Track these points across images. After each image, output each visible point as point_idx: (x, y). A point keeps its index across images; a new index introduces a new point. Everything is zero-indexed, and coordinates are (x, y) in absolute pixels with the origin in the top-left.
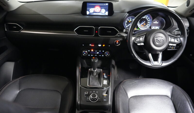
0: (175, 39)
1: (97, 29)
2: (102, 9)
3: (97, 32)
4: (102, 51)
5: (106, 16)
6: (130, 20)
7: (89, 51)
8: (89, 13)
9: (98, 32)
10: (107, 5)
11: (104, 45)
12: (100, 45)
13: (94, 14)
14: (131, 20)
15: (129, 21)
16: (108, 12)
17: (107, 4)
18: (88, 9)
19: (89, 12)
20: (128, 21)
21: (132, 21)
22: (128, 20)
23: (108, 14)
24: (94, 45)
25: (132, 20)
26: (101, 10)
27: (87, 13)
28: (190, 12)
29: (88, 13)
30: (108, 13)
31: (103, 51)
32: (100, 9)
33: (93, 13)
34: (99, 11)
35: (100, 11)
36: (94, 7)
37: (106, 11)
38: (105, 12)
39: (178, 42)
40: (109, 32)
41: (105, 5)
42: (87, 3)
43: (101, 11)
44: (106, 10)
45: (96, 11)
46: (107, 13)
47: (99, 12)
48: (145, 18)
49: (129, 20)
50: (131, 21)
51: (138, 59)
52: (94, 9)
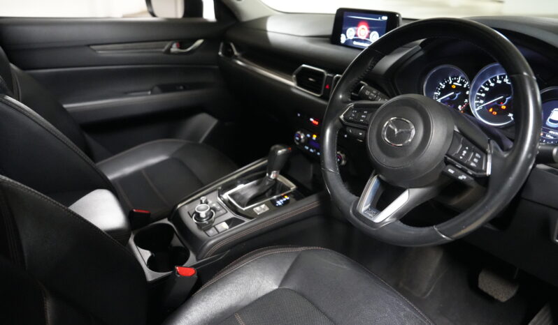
1: (329, 80)
2: (371, 30)
6: (456, 81)
7: (308, 136)
8: (346, 41)
9: (330, 87)
10: (384, 21)
13: (355, 43)
15: (452, 84)
17: (385, 18)
18: (344, 28)
19: (346, 37)
20: (447, 85)
22: (450, 83)
26: (369, 34)
27: (340, 40)
29: (343, 39)
32: (369, 32)
33: (354, 40)
34: (363, 38)
35: (367, 37)
36: (355, 23)
41: (379, 19)
42: (345, 13)
43: (369, 38)
45: (360, 37)
47: (365, 41)
49: (454, 81)
50: (457, 86)
52: (356, 30)
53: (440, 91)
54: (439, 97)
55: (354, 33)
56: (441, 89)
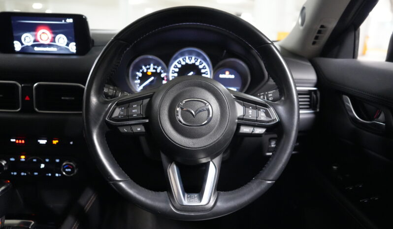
0: (259, 109)
1: (27, 90)
2: (56, 34)
3: (27, 98)
4: (52, 161)
5: (73, 54)
6: (149, 68)
7: (12, 159)
8: (22, 48)
9: (31, 97)
10: (70, 23)
11: (57, 141)
12: (43, 142)
13: (36, 49)
14: (154, 69)
15: (147, 72)
16: (74, 44)
17: (70, 21)
18: (15, 35)
19: (22, 44)
20: (143, 72)
21: (154, 71)
22: (145, 71)
23: (76, 49)
24: (23, 142)
25: (156, 69)
26: (54, 38)
27: (14, 48)
28: (314, 43)
29: (18, 46)
30: (75, 47)
31: (58, 161)
32: (53, 35)
33: (33, 46)
34: (48, 42)
35: (51, 41)
36: (33, 28)
37: (70, 41)
38: (68, 45)
39: (269, 119)
40: (67, 98)
41: (63, 22)
42: (13, 18)
43: (55, 42)
44: (68, 39)
45: (41, 42)
46: (73, 48)
47: (49, 45)
48: (194, 64)
49: (147, 69)
50: (152, 73)
51: (122, 184)
52: (36, 36)
53: (139, 79)
54: (140, 84)
55: (32, 39)
56: (139, 77)
